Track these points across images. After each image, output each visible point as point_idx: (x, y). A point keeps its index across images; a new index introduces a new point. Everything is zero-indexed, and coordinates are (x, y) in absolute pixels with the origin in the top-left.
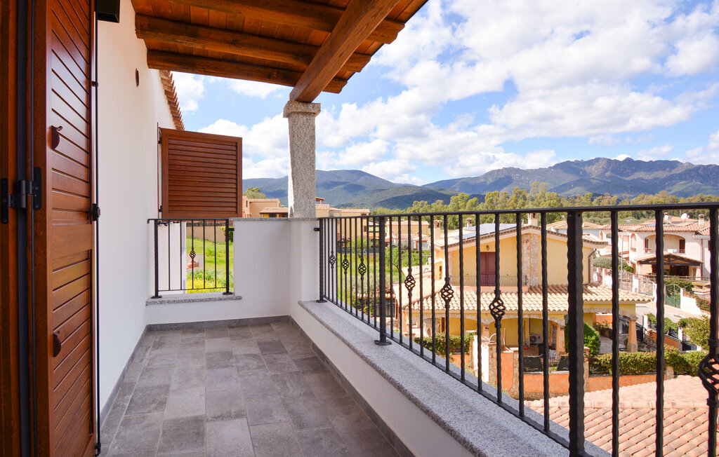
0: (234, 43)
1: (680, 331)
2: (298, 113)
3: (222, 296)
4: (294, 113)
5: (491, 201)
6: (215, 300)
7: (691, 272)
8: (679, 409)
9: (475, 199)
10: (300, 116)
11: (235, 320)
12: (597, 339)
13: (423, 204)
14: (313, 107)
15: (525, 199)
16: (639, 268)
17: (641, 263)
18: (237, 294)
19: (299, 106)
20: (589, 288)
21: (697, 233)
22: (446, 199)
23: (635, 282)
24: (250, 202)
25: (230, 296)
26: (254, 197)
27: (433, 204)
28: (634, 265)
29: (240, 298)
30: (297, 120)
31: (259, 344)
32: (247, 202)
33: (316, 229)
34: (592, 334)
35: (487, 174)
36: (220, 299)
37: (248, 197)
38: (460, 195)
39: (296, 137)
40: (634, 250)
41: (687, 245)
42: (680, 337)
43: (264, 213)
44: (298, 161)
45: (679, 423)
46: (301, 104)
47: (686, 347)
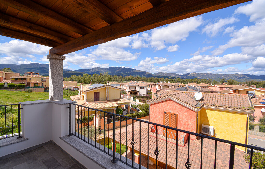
0: (30, 28)
1: (137, 107)
2: (56, 59)
3: (17, 140)
4: (54, 58)
5: (94, 76)
6: (14, 143)
7: (137, 93)
8: (144, 129)
9: (90, 75)
10: (57, 60)
11: (25, 150)
12: (122, 112)
13: (75, 76)
14: (63, 57)
15: (103, 76)
16: (128, 93)
17: (128, 92)
18: (25, 138)
19: (56, 56)
20: (120, 100)
21: (138, 85)
22: (82, 75)
23: (127, 96)
24: (6, 74)
25: (22, 139)
26: (8, 72)
27: (78, 76)
28: (127, 92)
29: (28, 139)
30: (55, 61)
31: (44, 163)
32: (4, 73)
33: (68, 107)
34: (121, 111)
35: (93, 69)
36: (17, 142)
37: (5, 72)
38: (86, 74)
39: (55, 68)
40: (127, 89)
41: (137, 88)
42: (137, 109)
43: (12, 78)
44: (55, 78)
45: (144, 132)
46: (57, 55)
47: (138, 111)
